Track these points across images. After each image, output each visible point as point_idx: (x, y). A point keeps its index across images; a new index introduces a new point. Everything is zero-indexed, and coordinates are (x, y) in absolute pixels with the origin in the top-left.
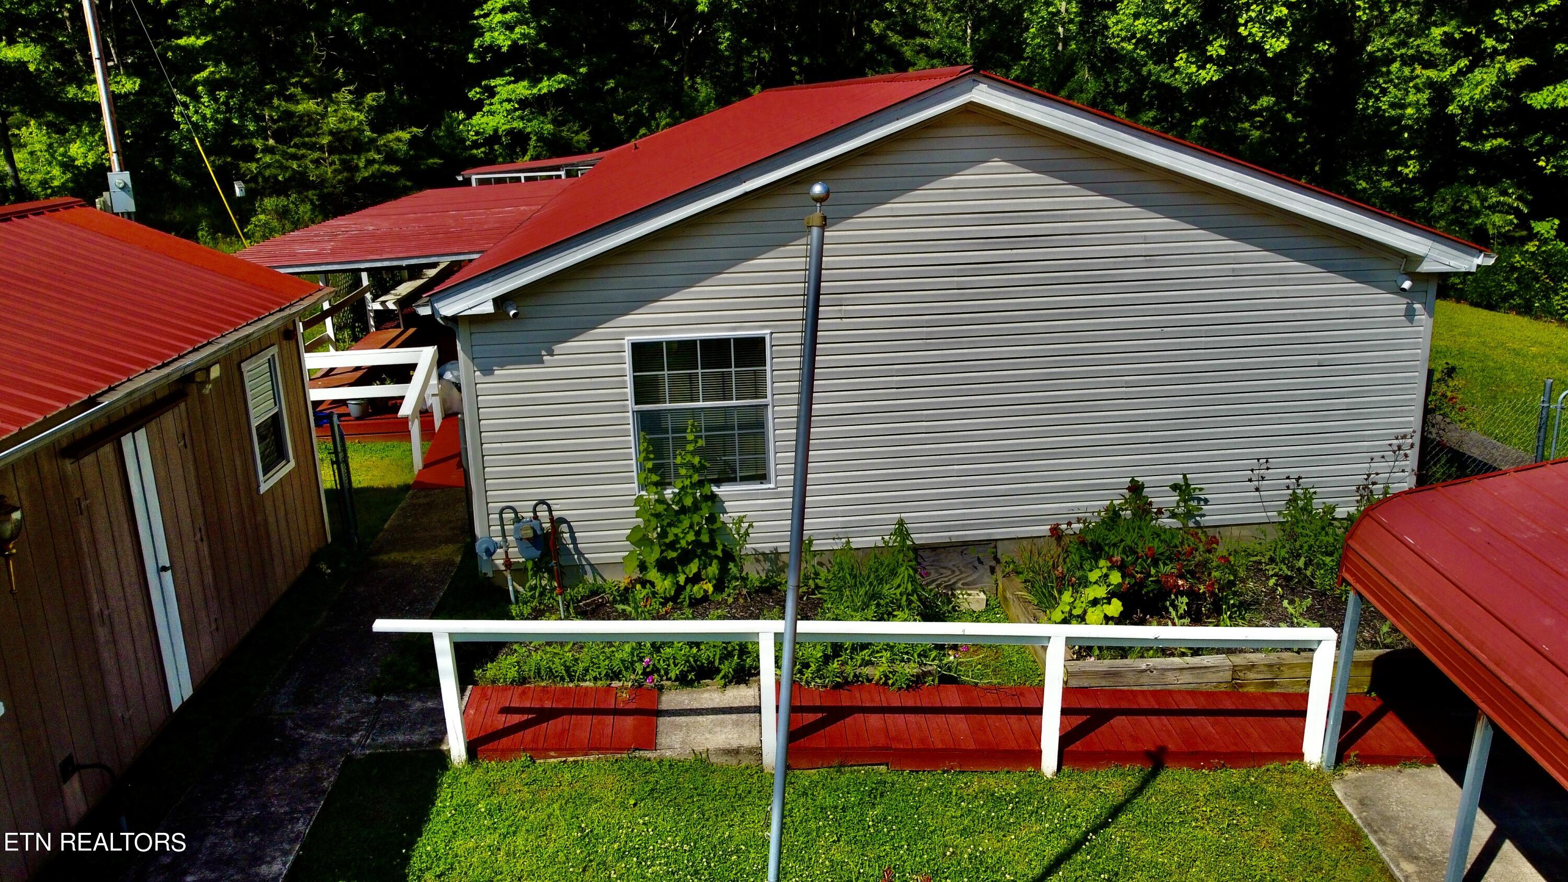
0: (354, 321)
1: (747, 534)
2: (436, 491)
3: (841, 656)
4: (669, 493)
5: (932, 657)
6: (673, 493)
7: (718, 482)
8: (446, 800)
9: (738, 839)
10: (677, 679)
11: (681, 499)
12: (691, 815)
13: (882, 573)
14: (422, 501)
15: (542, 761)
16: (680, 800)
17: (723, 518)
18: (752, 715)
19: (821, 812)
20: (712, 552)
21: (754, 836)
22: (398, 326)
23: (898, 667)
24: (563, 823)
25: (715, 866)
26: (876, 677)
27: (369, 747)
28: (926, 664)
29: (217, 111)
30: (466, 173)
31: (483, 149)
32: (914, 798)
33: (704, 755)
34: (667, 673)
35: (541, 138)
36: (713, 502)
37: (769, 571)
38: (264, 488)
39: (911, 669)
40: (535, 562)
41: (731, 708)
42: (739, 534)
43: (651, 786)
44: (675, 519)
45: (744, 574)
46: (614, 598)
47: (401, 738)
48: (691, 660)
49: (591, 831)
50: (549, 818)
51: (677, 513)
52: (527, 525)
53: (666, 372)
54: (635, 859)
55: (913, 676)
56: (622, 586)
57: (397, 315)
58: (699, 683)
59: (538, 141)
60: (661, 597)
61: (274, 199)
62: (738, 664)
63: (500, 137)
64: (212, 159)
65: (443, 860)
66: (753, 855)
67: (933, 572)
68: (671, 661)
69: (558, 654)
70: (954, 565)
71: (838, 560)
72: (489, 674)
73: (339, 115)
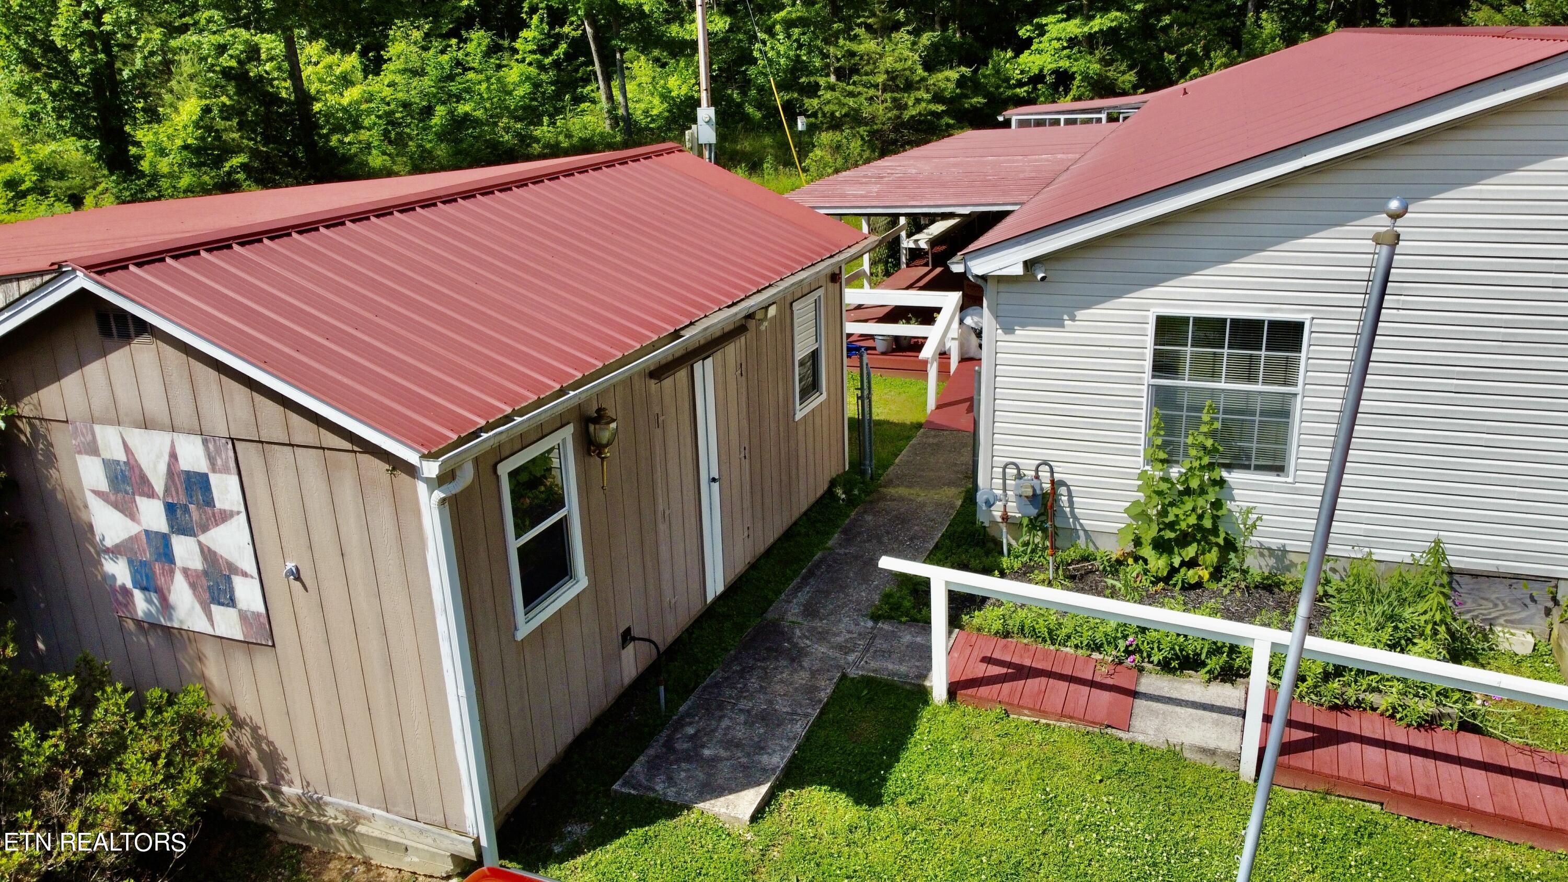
0: (889, 257)
1: (1254, 526)
2: (945, 433)
3: (1344, 676)
4: (1175, 472)
5: (1454, 698)
6: (1179, 472)
7: (1229, 467)
8: (924, 733)
9: (1202, 842)
10: (1159, 664)
11: (1187, 479)
12: (1157, 805)
13: (1406, 594)
14: (931, 440)
15: (1015, 716)
16: (1146, 788)
17: (1229, 505)
18: (1235, 718)
19: (1298, 836)
20: (1213, 539)
21: (1220, 843)
22: (926, 265)
23: (1411, 701)
24: (1028, 782)
25: (1175, 863)
26: (1382, 708)
27: (863, 668)
28: (1445, 705)
29: (790, 48)
30: (1007, 113)
31: (1026, 88)
32: (1409, 849)
33: (1178, 748)
34: (1149, 656)
35: (1086, 77)
36: (1221, 488)
37: (1273, 567)
38: (799, 416)
39: (1427, 707)
40: (1031, 520)
41: (1213, 705)
42: (1245, 525)
43: (1119, 766)
44: (1177, 499)
45: (1245, 567)
46: (1105, 567)
47: (890, 666)
48: (1177, 648)
49: (1055, 797)
50: (1016, 774)
51: (1181, 493)
52: (1028, 484)
53: (1189, 349)
54: (1094, 835)
55: (1427, 715)
56: (1114, 557)
57: (927, 253)
58: (1182, 672)
59: (1082, 80)
60: (1153, 576)
61: (831, 133)
62: (1226, 662)
63: (1044, 76)
64: (781, 94)
65: (915, 789)
66: (1217, 863)
67: (1469, 601)
68: (1156, 645)
69: (1043, 615)
70: (1498, 598)
71: (1355, 571)
72: (976, 621)
73: (896, 54)
